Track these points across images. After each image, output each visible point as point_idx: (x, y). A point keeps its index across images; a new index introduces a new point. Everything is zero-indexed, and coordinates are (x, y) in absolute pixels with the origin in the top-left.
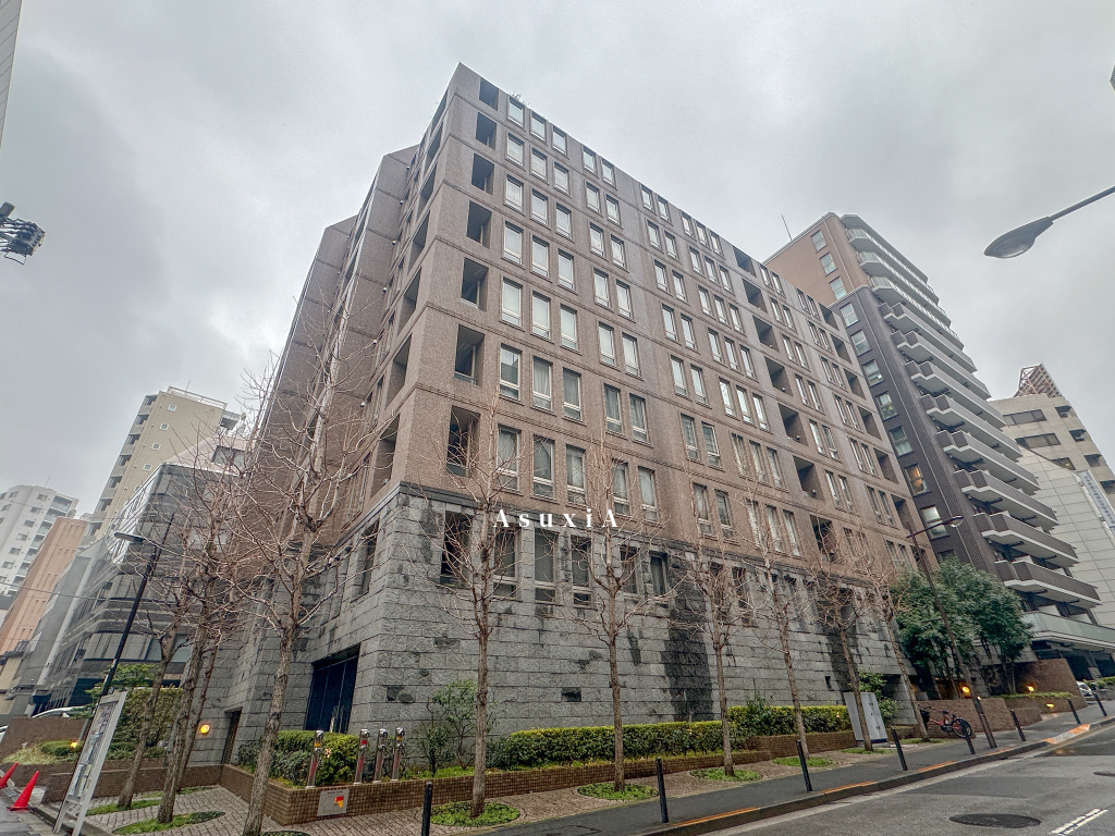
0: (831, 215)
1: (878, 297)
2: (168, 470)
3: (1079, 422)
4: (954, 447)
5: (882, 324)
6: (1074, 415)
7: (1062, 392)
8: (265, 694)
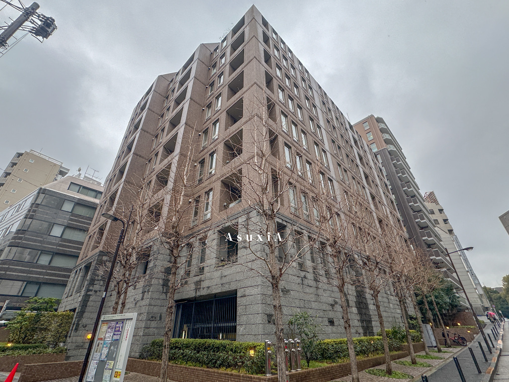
0: (372, 116)
1: (390, 153)
2: (42, 191)
3: (446, 216)
4: (419, 220)
5: (392, 165)
6: (444, 213)
7: (440, 203)
8: (152, 317)
